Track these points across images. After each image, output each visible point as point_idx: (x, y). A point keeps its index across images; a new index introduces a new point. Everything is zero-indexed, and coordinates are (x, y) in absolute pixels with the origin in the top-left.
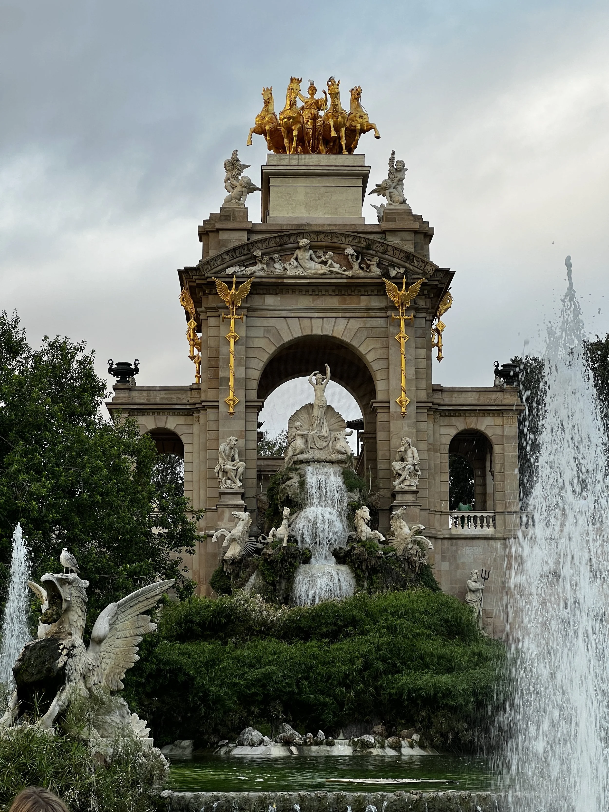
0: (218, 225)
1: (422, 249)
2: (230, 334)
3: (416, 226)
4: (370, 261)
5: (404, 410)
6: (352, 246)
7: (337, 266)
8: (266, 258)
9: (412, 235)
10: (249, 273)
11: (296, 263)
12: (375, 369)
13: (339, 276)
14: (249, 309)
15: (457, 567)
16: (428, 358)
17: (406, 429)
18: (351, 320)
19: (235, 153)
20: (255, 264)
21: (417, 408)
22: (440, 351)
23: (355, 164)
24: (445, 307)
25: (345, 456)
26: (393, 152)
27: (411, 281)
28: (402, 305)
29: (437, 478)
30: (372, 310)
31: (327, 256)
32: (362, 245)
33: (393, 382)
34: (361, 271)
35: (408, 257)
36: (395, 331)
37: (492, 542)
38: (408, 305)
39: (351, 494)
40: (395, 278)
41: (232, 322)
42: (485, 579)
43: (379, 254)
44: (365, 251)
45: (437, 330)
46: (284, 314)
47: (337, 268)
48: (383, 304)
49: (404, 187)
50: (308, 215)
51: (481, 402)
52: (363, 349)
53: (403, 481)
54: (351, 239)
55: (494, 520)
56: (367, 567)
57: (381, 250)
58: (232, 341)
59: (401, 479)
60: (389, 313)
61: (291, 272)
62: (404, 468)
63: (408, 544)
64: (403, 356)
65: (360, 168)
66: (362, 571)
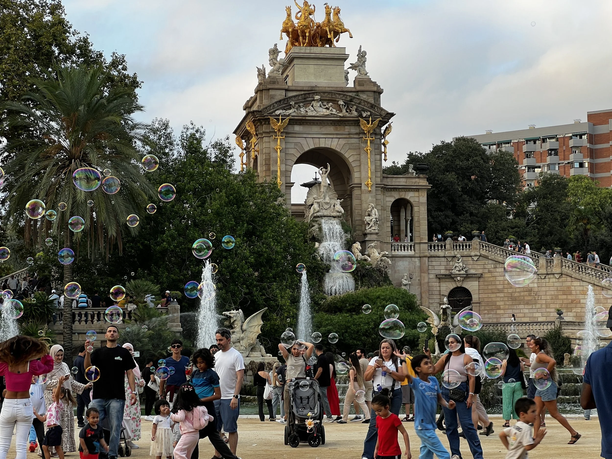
0: (269, 87)
1: (377, 101)
2: (278, 147)
3: (375, 89)
4: (352, 108)
5: (370, 189)
6: (342, 99)
7: (334, 110)
8: (297, 106)
9: (373, 93)
10: (288, 114)
11: (312, 109)
12: (353, 166)
13: (335, 116)
14: (287, 133)
15: (395, 272)
16: (381, 160)
17: (370, 198)
18: (340, 139)
19: (276, 45)
20: (290, 109)
21: (376, 187)
22: (385, 156)
23: (341, 53)
24: (388, 132)
25: (341, 214)
26: (361, 46)
27: (374, 119)
28: (369, 132)
29: (385, 225)
30: (352, 134)
31: (329, 105)
32: (348, 99)
33: (363, 174)
34: (347, 114)
35: (372, 106)
36: (364, 146)
37: (413, 259)
38: (372, 132)
39: (347, 235)
40: (365, 117)
41: (279, 140)
42: (411, 278)
43: (357, 105)
44: (349, 102)
45: (384, 144)
46: (305, 136)
47: (334, 112)
48: (358, 131)
49: (366, 65)
50: (316, 81)
51: (407, 184)
52: (347, 155)
53: (371, 227)
54: (342, 96)
55: (414, 247)
56: (361, 274)
57: (358, 102)
58: (279, 151)
59: (370, 226)
60: (361, 136)
61: (310, 114)
62: (371, 220)
63: (378, 261)
64: (369, 160)
65: (344, 56)
66: (358, 276)
